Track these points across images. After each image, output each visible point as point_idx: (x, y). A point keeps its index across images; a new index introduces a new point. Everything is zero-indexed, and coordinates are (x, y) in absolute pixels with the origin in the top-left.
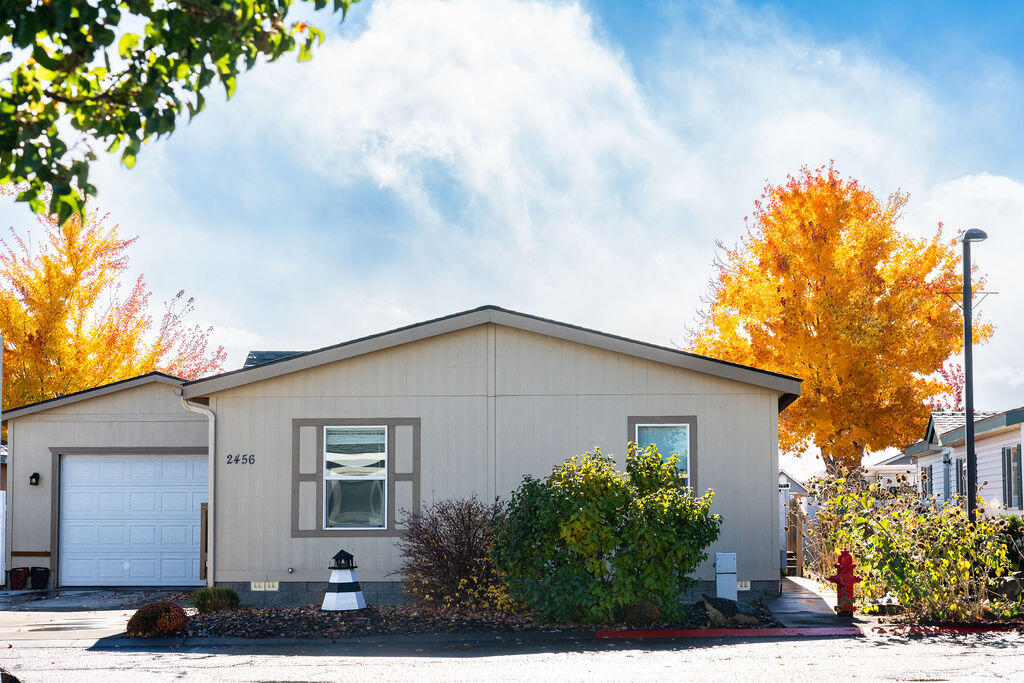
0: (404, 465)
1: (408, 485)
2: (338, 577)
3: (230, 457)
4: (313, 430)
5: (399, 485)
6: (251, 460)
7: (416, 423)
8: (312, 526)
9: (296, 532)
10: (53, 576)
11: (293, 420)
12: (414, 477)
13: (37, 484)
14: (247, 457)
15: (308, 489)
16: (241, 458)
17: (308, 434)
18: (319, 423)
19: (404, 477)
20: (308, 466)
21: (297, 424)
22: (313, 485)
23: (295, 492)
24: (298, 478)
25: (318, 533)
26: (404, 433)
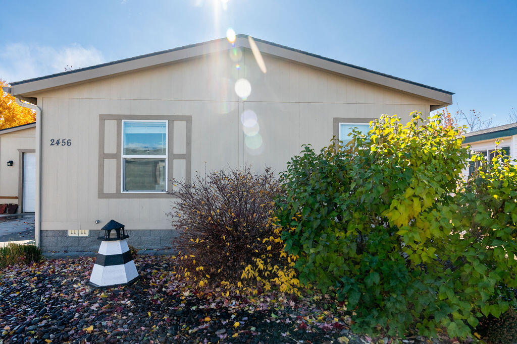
0: (180, 148)
1: (183, 162)
2: (108, 248)
3: (53, 140)
4: (114, 122)
5: (176, 162)
6: (69, 143)
7: (188, 119)
8: (114, 191)
9: (102, 195)
10: (20, 207)
11: (100, 115)
12: (187, 157)
13: (11, 165)
14: (66, 141)
15: (110, 164)
16: (61, 141)
17: (111, 125)
18: (118, 118)
19: (180, 157)
20: (110, 148)
21: (103, 118)
22: (114, 161)
23: (101, 166)
24: (103, 156)
25: (118, 195)
26: (180, 126)
